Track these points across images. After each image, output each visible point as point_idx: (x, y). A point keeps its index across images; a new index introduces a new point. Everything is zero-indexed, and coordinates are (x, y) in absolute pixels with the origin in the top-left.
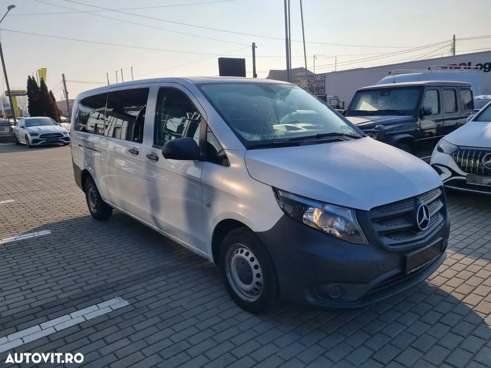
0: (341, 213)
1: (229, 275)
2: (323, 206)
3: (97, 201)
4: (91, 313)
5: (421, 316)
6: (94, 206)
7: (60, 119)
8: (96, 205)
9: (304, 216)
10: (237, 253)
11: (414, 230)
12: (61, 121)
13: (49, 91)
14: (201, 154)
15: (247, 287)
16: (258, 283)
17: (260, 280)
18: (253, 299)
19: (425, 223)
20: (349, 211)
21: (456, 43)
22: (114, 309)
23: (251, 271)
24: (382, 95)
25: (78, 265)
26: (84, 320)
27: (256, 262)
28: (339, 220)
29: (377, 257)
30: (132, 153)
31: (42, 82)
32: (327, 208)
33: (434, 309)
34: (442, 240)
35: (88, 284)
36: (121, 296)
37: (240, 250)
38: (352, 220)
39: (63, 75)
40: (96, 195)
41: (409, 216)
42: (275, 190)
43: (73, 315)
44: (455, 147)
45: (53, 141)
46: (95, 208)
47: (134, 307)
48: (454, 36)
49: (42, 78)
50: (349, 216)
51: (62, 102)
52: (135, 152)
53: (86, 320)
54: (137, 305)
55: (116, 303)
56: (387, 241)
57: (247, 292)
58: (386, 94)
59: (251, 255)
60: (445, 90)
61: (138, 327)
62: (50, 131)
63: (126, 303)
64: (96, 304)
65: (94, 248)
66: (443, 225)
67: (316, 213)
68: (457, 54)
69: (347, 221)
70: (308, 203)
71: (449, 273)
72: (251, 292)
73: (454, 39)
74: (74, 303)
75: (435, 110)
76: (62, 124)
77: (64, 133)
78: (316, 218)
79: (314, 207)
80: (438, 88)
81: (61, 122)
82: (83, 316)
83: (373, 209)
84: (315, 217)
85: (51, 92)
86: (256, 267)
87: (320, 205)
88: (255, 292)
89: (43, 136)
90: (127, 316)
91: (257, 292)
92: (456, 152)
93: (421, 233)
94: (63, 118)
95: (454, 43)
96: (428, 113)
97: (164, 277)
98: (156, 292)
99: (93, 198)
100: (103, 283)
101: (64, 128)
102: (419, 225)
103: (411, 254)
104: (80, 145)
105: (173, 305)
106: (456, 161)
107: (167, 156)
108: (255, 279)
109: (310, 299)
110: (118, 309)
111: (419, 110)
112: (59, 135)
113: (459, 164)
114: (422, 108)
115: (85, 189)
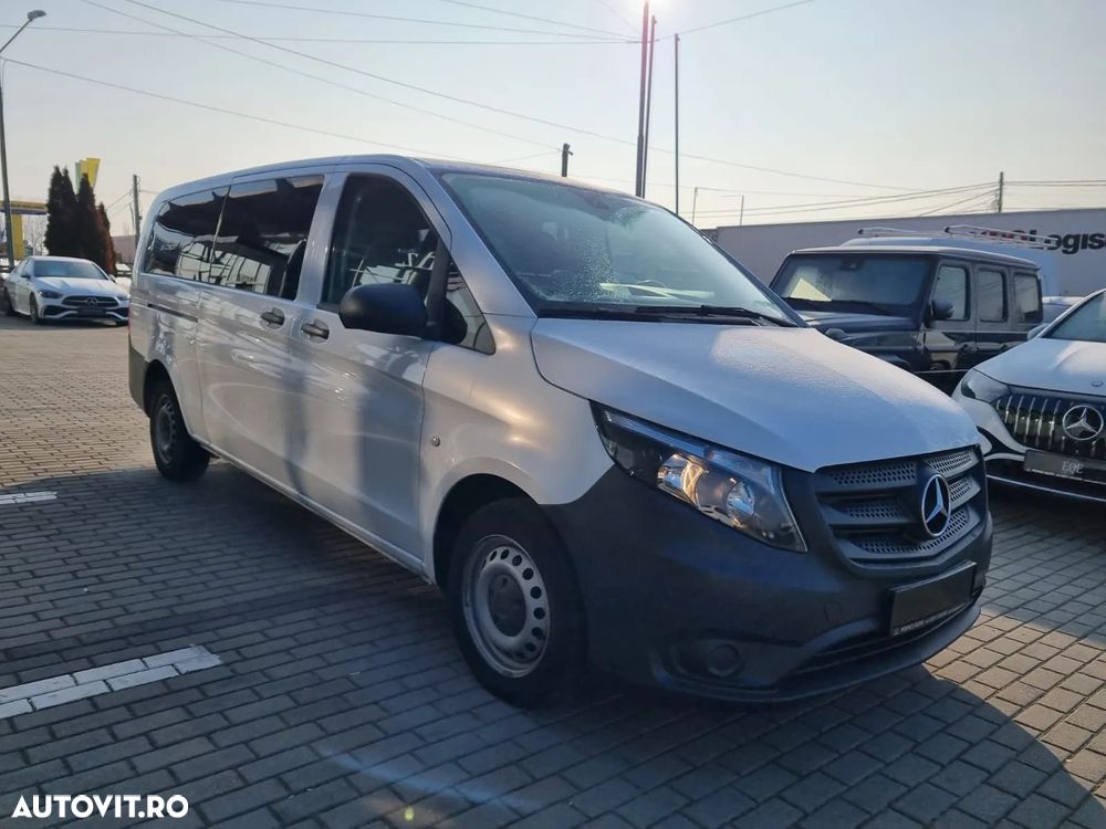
0: (749, 472)
1: (468, 612)
2: (707, 453)
3: (174, 437)
4: (127, 674)
5: (917, 744)
6: (166, 447)
7: (115, 269)
8: (172, 445)
9: (661, 475)
10: (492, 558)
11: (911, 535)
12: (116, 273)
13: (97, 203)
14: (429, 324)
15: (511, 642)
16: (537, 632)
17: (543, 624)
18: (519, 672)
19: (938, 523)
20: (767, 471)
21: (1004, 191)
22: (183, 671)
23: (521, 601)
24: (845, 268)
25: (109, 570)
26: (106, 690)
27: (536, 581)
28: (742, 490)
29: (826, 583)
30: (269, 321)
31: (85, 185)
32: (717, 457)
33: (949, 731)
34: (974, 567)
35: (128, 613)
36: (204, 644)
37: (500, 551)
38: (772, 491)
39: (135, 177)
40: (173, 422)
41: (903, 499)
42: (598, 409)
43: (81, 676)
44: (1003, 387)
45: (92, 313)
46: (170, 451)
47: (233, 671)
48: (1002, 174)
49: (86, 176)
50: (767, 482)
51: (127, 239)
52: (274, 319)
53: (112, 691)
54: (240, 667)
55: (192, 659)
56: (851, 551)
57: (507, 653)
58: (853, 266)
59: (526, 564)
60: (982, 270)
61: (235, 715)
62: (89, 292)
63: (215, 660)
64: (141, 658)
65: (153, 538)
66: (977, 533)
67: (689, 466)
68: (1004, 211)
69: (760, 492)
70: (672, 442)
71: (984, 657)
72: (518, 655)
73: (1001, 182)
74: (89, 650)
75: (958, 310)
76: (118, 280)
77: (121, 298)
78: (688, 482)
79: (685, 455)
80: (967, 264)
81: (116, 276)
82: (105, 681)
83: (823, 471)
84: (686, 478)
85: (102, 206)
86: (536, 593)
87: (700, 450)
88: (530, 654)
89: (72, 300)
90: (212, 690)
91: (535, 653)
92: (1004, 398)
93: (931, 542)
94: (121, 267)
95: (1001, 189)
96: (943, 314)
97: (312, 613)
98: (290, 643)
99: (166, 428)
100: (166, 613)
101: (118, 287)
102: (925, 522)
103: (903, 588)
104: (150, 306)
105: (326, 674)
106: (1002, 417)
107: (350, 322)
108: (532, 621)
109: (660, 674)
110: (191, 672)
111: (924, 308)
112: (108, 301)
113: (1009, 426)
114: (930, 303)
115: (149, 409)
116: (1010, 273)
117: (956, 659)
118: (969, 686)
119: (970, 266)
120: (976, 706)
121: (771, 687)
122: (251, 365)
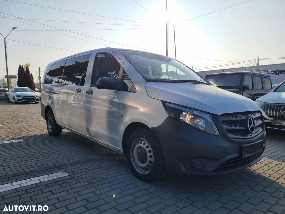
0: (203, 115)
1: (132, 160)
2: (193, 111)
3: (53, 124)
4: (44, 178)
6: (51, 128)
7: (35, 90)
8: (52, 127)
9: (181, 118)
10: (138, 144)
11: (246, 132)
13: (30, 73)
14: (119, 87)
15: (144, 165)
16: (150, 162)
17: (152, 159)
18: (146, 173)
19: (252, 129)
20: (208, 115)
22: (59, 177)
23: (146, 154)
24: (221, 78)
25: (38, 156)
26: (40, 182)
27: (150, 149)
28: (202, 121)
29: (226, 144)
30: (77, 91)
31: (27, 69)
32: (195, 112)
34: (262, 141)
35: (44, 165)
36: (64, 171)
37: (140, 142)
38: (210, 120)
39: (39, 68)
40: (53, 121)
42: (164, 103)
43: (32, 179)
44: (264, 104)
45: (29, 100)
46: (52, 129)
47: (72, 177)
48: (258, 57)
49: (27, 67)
50: (208, 118)
51: (37, 84)
52: (79, 91)
53: (41, 182)
54: (73, 176)
55: (61, 174)
56: (231, 136)
57: (143, 168)
58: (223, 77)
59: (147, 144)
60: (256, 77)
61: (73, 186)
62: (29, 95)
63: (67, 175)
64: (48, 175)
65: (49, 149)
67: (188, 115)
68: (259, 65)
69: (206, 121)
70: (183, 109)
72: (145, 169)
73: (258, 59)
74: (34, 174)
75: (251, 87)
76: (36, 92)
77: (36, 96)
78: (188, 120)
79: (187, 112)
81: (35, 91)
82: (39, 180)
83: (223, 115)
84: (187, 118)
85: (31, 74)
86: (150, 152)
87: (191, 111)
88: (148, 168)
89: (24, 97)
90: (67, 181)
91: (149, 168)
92: (265, 106)
93: (251, 134)
94: (36, 89)
95: (258, 61)
96: (247, 88)
97: (91, 163)
98: (85, 170)
99: (51, 123)
100: (53, 165)
101: (37, 94)
102: (249, 129)
104: (46, 92)
105: (96, 176)
106: (265, 111)
107: (99, 87)
108: (149, 159)
110: (61, 177)
111: (242, 87)
112: (33, 97)
113: (267, 114)
114: (243, 85)
115: (46, 119)
116: (263, 78)
117: (259, 169)
118: (263, 174)
119: (253, 76)
120: (265, 179)
121: (213, 171)
122: (72, 105)
